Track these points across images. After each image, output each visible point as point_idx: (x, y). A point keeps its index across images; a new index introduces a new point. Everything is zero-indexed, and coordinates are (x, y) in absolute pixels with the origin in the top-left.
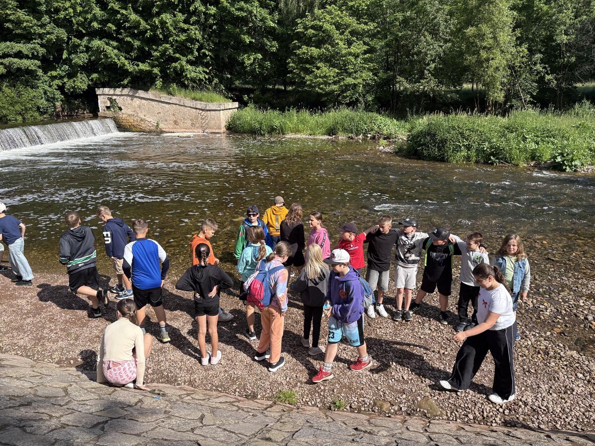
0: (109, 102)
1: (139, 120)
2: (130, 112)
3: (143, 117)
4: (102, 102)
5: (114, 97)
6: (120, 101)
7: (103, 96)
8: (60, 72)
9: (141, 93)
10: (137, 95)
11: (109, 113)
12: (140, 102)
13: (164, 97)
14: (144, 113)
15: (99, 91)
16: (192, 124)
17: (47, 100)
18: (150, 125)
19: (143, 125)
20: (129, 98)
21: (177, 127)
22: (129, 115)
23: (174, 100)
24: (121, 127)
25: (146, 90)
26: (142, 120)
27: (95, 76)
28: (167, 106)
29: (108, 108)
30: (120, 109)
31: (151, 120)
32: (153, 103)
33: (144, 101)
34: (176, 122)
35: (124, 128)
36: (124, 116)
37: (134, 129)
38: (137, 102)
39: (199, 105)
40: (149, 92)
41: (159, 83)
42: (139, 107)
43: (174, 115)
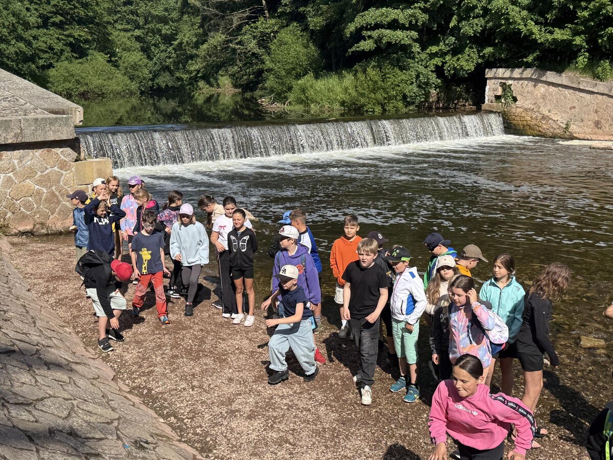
0: (500, 89)
1: (540, 117)
2: (528, 104)
3: (547, 113)
4: (491, 89)
5: (510, 82)
6: (515, 86)
7: (493, 81)
8: (443, 47)
9: (551, 76)
10: (544, 79)
11: (496, 106)
12: (547, 90)
13: (586, 82)
14: (549, 107)
15: (489, 73)
17: (419, 86)
18: (554, 126)
19: (544, 126)
20: (531, 84)
21: (600, 131)
22: (526, 110)
23: (601, 87)
24: (510, 127)
25: (559, 70)
26: (544, 118)
27: (489, 50)
28: (588, 96)
29: (498, 98)
30: (515, 99)
31: (559, 119)
32: (566, 91)
33: (552, 89)
34: (597, 124)
35: (515, 130)
36: (518, 110)
37: (529, 132)
38: (542, 88)
40: (563, 75)
41: (582, 60)
42: (544, 97)
43: (596, 112)
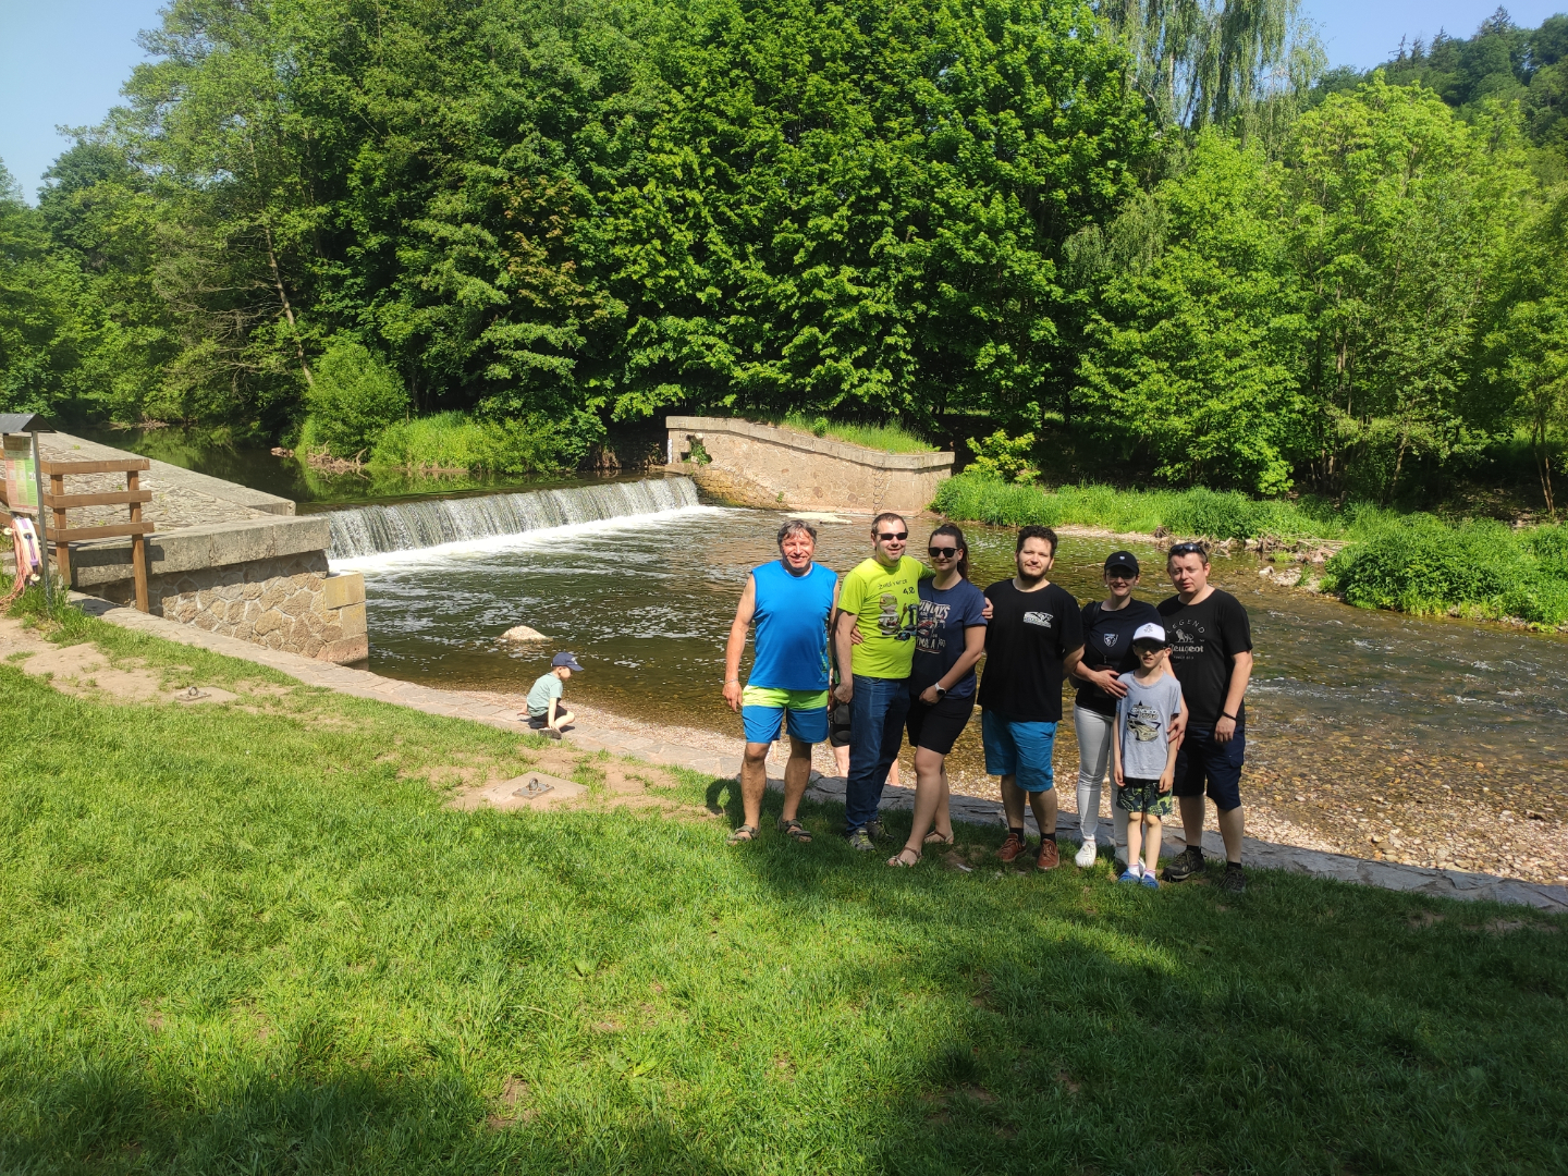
0: (688, 444)
1: (744, 481)
2: (727, 465)
3: (752, 477)
4: (676, 444)
5: (699, 435)
6: (709, 442)
7: (677, 432)
10: (745, 432)
11: (685, 467)
12: (750, 447)
13: (805, 439)
14: (755, 470)
15: (671, 421)
16: (851, 497)
18: (764, 494)
19: (750, 494)
20: (730, 438)
21: (821, 501)
22: (725, 472)
23: (820, 444)
24: (705, 497)
26: (748, 483)
28: (804, 456)
29: (685, 456)
30: (709, 459)
31: (767, 484)
32: (776, 450)
33: (758, 445)
34: (817, 492)
35: (712, 499)
36: (715, 473)
37: (730, 501)
38: (744, 445)
39: (872, 456)
42: (747, 456)
43: (815, 476)
